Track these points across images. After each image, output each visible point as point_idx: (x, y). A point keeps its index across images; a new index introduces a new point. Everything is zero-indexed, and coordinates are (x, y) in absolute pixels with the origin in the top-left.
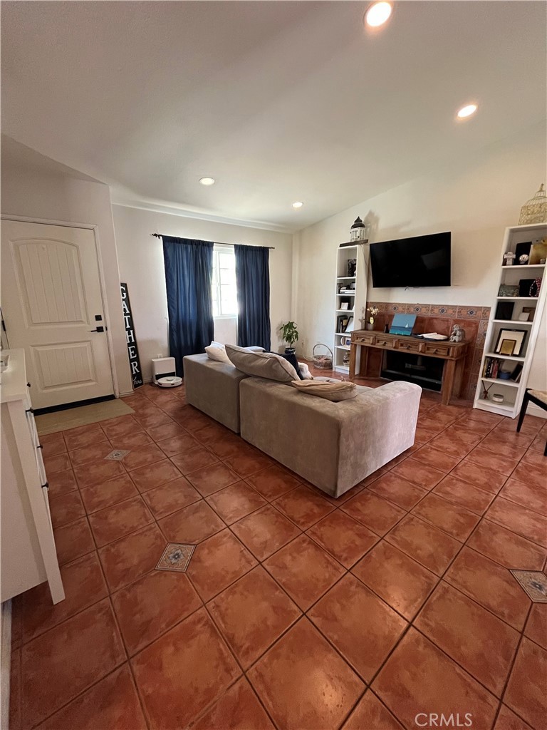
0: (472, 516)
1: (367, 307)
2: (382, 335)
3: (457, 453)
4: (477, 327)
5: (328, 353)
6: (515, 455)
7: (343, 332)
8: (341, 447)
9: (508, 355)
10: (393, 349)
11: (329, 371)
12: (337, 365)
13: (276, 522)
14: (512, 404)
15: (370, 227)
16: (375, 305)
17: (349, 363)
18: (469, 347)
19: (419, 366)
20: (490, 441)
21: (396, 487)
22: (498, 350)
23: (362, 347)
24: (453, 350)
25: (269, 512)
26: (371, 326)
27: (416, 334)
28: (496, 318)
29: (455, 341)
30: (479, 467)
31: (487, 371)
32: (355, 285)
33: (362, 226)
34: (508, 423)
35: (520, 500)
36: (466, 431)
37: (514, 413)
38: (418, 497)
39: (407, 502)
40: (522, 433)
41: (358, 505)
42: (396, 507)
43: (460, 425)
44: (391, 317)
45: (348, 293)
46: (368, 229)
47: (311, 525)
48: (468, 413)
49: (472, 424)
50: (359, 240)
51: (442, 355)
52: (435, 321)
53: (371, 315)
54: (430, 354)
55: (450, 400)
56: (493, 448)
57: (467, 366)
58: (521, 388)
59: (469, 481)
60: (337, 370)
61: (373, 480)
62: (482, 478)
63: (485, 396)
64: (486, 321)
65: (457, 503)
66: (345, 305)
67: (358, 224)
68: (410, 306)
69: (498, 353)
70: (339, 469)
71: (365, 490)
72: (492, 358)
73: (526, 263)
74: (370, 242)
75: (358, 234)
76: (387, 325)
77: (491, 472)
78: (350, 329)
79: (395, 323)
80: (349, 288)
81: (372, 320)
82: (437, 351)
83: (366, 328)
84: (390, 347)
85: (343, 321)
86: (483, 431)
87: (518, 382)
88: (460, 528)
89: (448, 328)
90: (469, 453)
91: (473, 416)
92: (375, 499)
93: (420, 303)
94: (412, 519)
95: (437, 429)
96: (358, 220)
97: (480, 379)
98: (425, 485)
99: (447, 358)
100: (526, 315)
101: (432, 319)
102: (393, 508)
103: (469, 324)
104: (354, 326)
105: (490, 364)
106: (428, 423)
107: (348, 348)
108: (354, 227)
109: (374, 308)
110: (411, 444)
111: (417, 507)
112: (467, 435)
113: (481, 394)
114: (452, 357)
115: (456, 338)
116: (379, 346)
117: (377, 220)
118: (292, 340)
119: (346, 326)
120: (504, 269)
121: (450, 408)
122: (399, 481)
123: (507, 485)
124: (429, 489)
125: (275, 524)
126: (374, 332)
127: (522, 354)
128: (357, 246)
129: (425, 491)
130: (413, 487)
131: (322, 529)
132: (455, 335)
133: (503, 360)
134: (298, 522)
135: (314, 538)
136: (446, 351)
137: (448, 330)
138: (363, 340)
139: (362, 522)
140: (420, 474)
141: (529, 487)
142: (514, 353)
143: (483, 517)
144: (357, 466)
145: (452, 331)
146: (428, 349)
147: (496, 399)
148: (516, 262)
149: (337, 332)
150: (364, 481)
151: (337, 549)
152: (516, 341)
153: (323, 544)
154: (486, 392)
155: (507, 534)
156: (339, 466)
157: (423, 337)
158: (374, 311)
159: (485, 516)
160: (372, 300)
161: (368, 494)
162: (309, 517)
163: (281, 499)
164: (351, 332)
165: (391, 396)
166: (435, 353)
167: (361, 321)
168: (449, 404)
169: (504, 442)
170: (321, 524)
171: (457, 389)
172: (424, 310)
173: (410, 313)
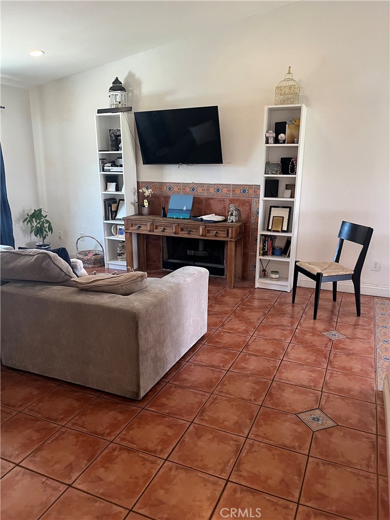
0: (265, 382)
1: (138, 188)
2: (159, 219)
3: (246, 332)
4: (250, 205)
5: (96, 247)
6: (292, 323)
7: (114, 218)
8: (140, 342)
9: (278, 231)
10: (173, 235)
11: (100, 268)
12: (110, 260)
13: (77, 442)
14: (287, 279)
15: (132, 91)
16: (148, 185)
17: (125, 256)
18: (245, 227)
19: (201, 252)
20: (272, 315)
21: (197, 375)
22: (270, 228)
23: (138, 235)
24: (232, 230)
25: (66, 435)
26: (146, 210)
27: (196, 217)
28: (265, 196)
29: (232, 222)
30: (266, 340)
31: (264, 249)
32: (122, 161)
33: (122, 89)
34: (285, 297)
35: (299, 359)
36: (252, 309)
37: (289, 287)
38: (218, 378)
39: (210, 384)
40: (297, 304)
41: (164, 400)
42: (200, 392)
43: (245, 305)
44: (167, 198)
45: (115, 170)
46: (130, 94)
47: (118, 433)
48: (252, 293)
49: (256, 303)
50: (120, 106)
51: (222, 237)
52: (212, 201)
53: (145, 198)
54: (211, 237)
55: (234, 283)
56: (276, 320)
57: (245, 247)
58: (291, 261)
59: (259, 354)
60: (111, 267)
61: (173, 373)
62: (269, 349)
63: (264, 274)
64: (258, 199)
65: (252, 375)
66: (112, 187)
67: (117, 86)
68: (185, 185)
69: (270, 230)
70: (140, 366)
71: (168, 384)
72: (266, 236)
73: (284, 142)
74: (134, 111)
75: (118, 100)
76: (164, 209)
77: (276, 341)
78: (122, 214)
79: (172, 205)
80: (114, 164)
81: (146, 204)
82: (217, 233)
83: (140, 213)
84: (170, 232)
85: (111, 205)
86: (266, 307)
87: (289, 256)
88: (257, 394)
89: (225, 208)
90: (257, 329)
91: (256, 295)
92: (180, 391)
93: (195, 182)
94: (216, 399)
95: (226, 313)
96: (116, 81)
97: (258, 257)
98: (223, 366)
99: (227, 239)
100: (289, 192)
101: (209, 199)
102: (197, 393)
103: (243, 203)
104: (126, 211)
105: (264, 242)
106: (217, 308)
107: (122, 238)
108: (112, 89)
109: (147, 189)
110: (204, 331)
111: (219, 387)
112: (252, 313)
113: (260, 272)
114: (231, 238)
115: (233, 218)
116: (158, 232)
117: (139, 83)
118: (45, 233)
119: (116, 212)
120: (267, 147)
121: (236, 291)
122: (199, 368)
123: (289, 350)
124: (227, 369)
125: (76, 445)
126: (150, 217)
127: (289, 230)
128: (120, 113)
129: (223, 371)
130: (213, 370)
131: (131, 432)
132: (232, 215)
133: (275, 237)
134: (103, 435)
135: (125, 443)
136: (226, 233)
137: (225, 210)
138: (139, 227)
139: (170, 415)
140: (216, 358)
141: (305, 347)
142: (283, 229)
143: (273, 380)
144: (158, 360)
145: (229, 212)
146: (209, 231)
147: (274, 276)
148: (276, 141)
149: (106, 220)
150: (164, 377)
151: (151, 446)
152: (283, 217)
153: (135, 446)
154: (264, 271)
155: (292, 388)
156: (140, 363)
157: (202, 220)
158: (148, 193)
159: (275, 379)
160: (143, 179)
161: (171, 387)
162: (114, 426)
163: (77, 418)
164: (124, 219)
165: (182, 282)
166: (216, 236)
167: (134, 204)
168: (234, 287)
169: (283, 313)
170: (129, 428)
171: (239, 271)
172: (200, 190)
173: (186, 193)
